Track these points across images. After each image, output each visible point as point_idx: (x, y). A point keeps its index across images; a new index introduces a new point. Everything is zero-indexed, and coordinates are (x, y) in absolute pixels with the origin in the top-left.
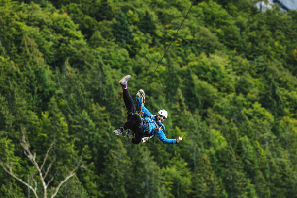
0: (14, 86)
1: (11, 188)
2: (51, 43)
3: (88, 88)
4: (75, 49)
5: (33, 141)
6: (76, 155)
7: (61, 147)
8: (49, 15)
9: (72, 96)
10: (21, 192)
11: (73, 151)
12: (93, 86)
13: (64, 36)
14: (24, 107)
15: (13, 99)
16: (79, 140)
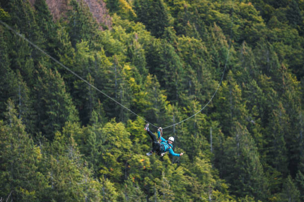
0: (202, 62)
1: (198, 137)
2: (238, 26)
3: (258, 62)
4: (256, 30)
5: (215, 102)
6: (247, 112)
7: (235, 107)
8: (238, 5)
9: (245, 69)
10: (205, 140)
11: (245, 110)
12: (263, 62)
13: (248, 20)
14: (210, 77)
15: (201, 72)
16: (249, 102)
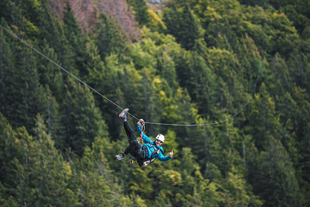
2: (270, 37)
3: (292, 74)
4: (290, 41)
5: (248, 115)
6: (281, 126)
7: (269, 120)
8: (270, 15)
9: (279, 81)
10: (238, 154)
11: (279, 124)
12: (296, 73)
13: (281, 31)
15: (233, 84)
16: (283, 115)
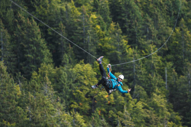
0: (158, 11)
1: (155, 76)
5: (170, 46)
7: (187, 50)
10: (161, 78)
14: (165, 24)
15: (157, 20)
